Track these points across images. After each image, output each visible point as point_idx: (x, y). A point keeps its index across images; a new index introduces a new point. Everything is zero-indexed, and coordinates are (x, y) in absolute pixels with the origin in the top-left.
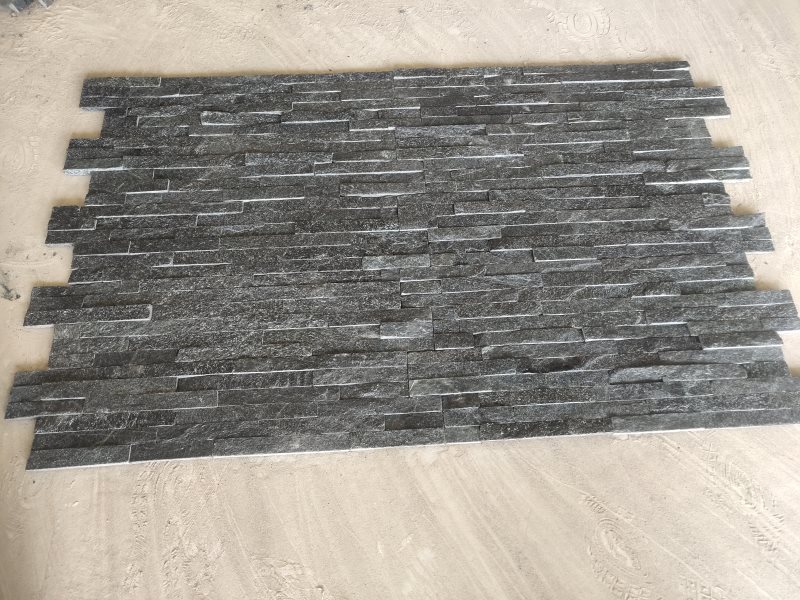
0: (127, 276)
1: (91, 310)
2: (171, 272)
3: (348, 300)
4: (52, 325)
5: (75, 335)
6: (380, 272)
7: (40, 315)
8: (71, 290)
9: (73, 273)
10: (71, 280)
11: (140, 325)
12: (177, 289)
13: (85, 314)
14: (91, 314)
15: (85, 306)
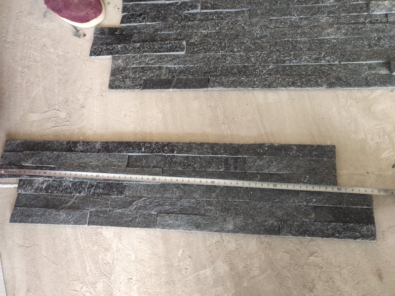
0: (164, 19)
1: (138, 45)
2: (199, 17)
3: (358, 39)
4: (110, 57)
5: (127, 64)
6: (386, 15)
7: (101, 49)
8: (122, 30)
9: (124, 17)
10: (122, 22)
11: (178, 57)
12: (205, 30)
13: (135, 48)
14: (138, 48)
15: (134, 42)
